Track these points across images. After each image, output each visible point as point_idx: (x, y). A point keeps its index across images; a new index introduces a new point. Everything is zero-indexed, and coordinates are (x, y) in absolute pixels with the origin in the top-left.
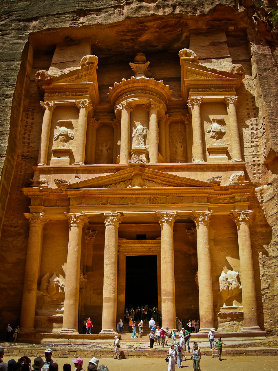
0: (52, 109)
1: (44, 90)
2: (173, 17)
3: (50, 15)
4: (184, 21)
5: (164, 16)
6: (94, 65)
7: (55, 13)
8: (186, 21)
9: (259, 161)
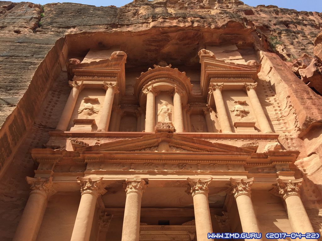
0: (80, 88)
1: (74, 73)
2: (192, 29)
3: (87, 25)
4: (202, 33)
5: (185, 27)
6: (123, 58)
7: (92, 24)
8: (203, 34)
9: (291, 135)
